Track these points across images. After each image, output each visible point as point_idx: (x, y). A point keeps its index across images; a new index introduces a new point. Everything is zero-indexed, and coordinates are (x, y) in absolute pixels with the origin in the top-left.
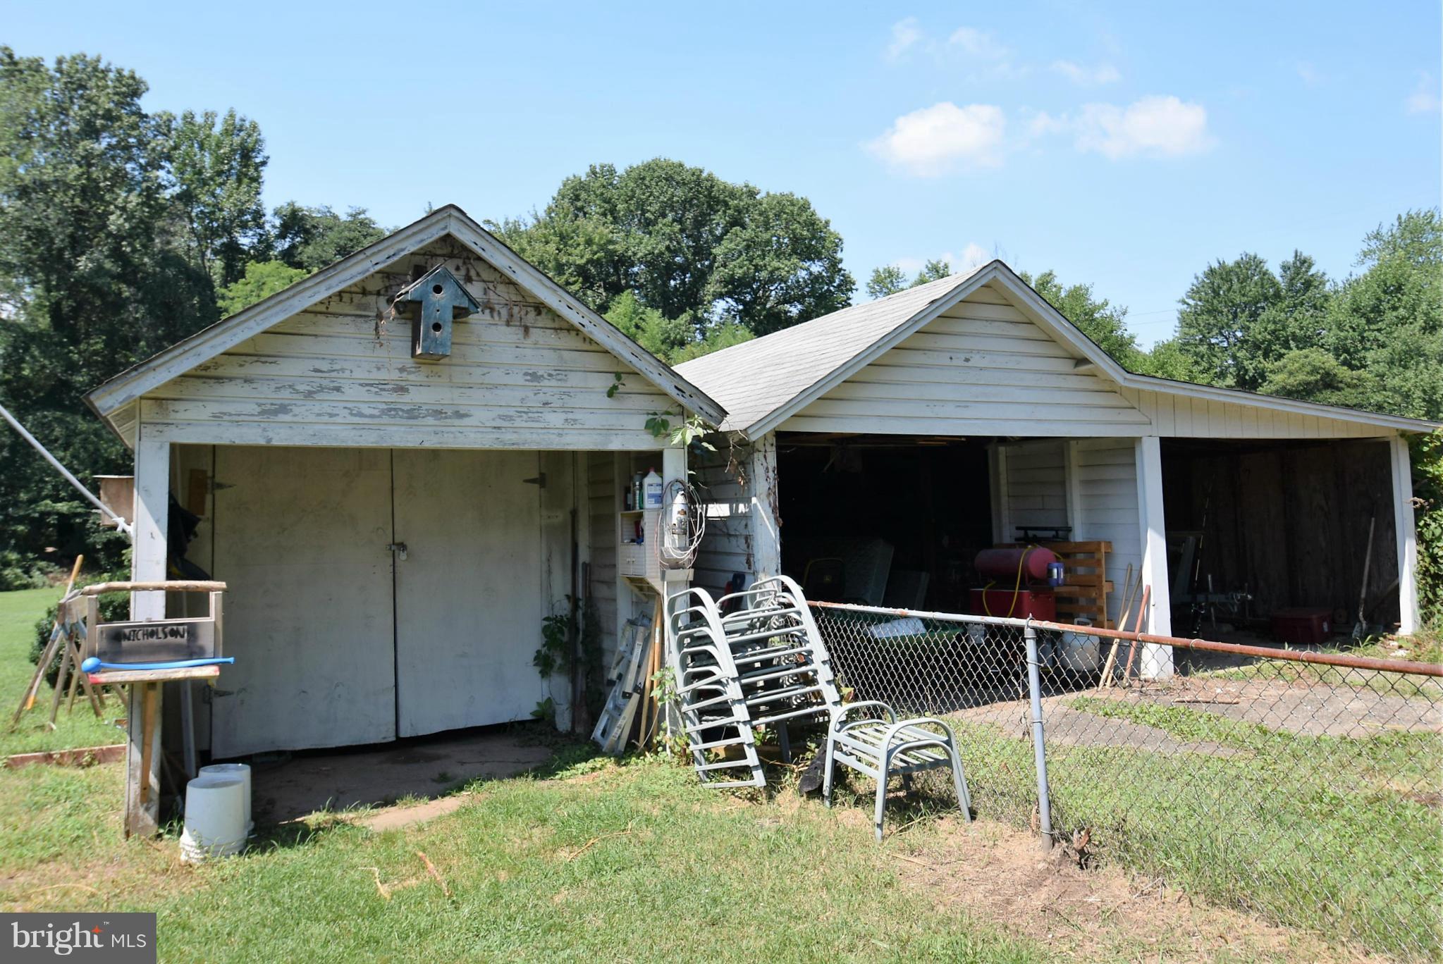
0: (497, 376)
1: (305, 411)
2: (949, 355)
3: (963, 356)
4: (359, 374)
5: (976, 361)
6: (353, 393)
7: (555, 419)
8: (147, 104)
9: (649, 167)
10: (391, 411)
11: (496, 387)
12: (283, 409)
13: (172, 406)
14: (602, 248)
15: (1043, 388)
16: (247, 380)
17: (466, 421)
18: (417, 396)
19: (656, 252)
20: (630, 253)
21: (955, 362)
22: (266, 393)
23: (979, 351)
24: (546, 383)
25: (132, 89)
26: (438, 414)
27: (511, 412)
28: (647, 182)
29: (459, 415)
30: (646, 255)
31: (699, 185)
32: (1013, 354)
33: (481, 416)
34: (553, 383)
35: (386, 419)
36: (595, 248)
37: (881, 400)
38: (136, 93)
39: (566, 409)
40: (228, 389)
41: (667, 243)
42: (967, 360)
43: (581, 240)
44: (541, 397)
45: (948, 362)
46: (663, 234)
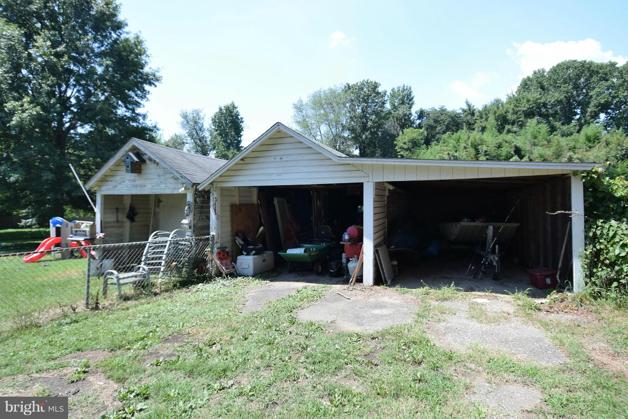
0: (152, 176)
1: (120, 187)
2: (274, 157)
3: (280, 157)
4: (128, 178)
5: (285, 158)
6: (127, 182)
7: (163, 186)
8: (380, 89)
9: (558, 66)
10: (133, 186)
11: (152, 179)
12: (116, 187)
13: (102, 187)
14: (535, 102)
15: (313, 166)
16: (111, 181)
17: (146, 188)
18: (138, 182)
19: (559, 99)
20: (547, 102)
21: (276, 160)
22: (114, 183)
23: (286, 155)
24: (161, 177)
25: (375, 86)
26: (141, 186)
27: (154, 185)
28: (557, 72)
29: (145, 186)
30: (554, 101)
31: (584, 67)
32: (300, 154)
33: (149, 186)
34: (163, 177)
35: (132, 188)
36: (531, 103)
37: (249, 175)
38: (376, 87)
39: (166, 184)
40: (109, 183)
41: (565, 95)
42: (281, 159)
43: (525, 101)
44: (160, 181)
45: (274, 160)
46: (563, 91)
